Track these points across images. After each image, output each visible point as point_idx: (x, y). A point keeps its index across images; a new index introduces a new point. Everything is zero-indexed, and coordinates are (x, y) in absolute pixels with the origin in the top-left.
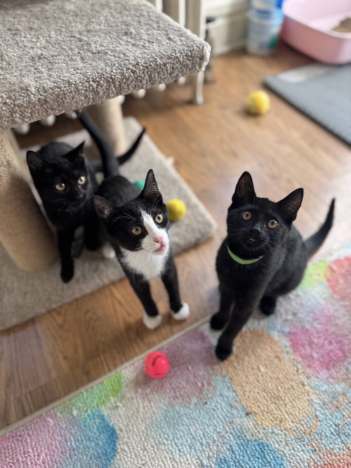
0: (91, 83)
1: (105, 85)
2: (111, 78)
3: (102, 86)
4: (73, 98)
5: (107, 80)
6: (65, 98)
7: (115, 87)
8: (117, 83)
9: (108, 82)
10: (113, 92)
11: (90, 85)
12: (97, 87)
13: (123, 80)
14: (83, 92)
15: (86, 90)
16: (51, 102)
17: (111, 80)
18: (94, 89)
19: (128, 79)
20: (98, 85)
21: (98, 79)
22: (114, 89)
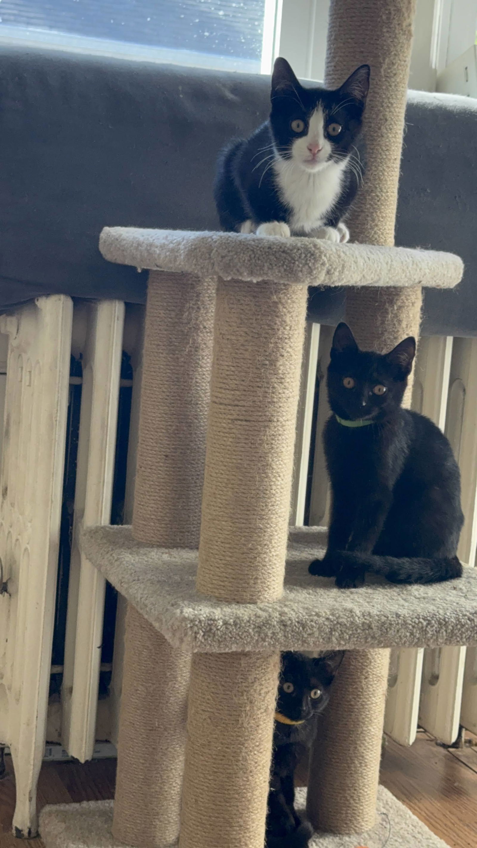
0: (421, 620)
1: (436, 626)
2: (444, 620)
3: (432, 627)
4: (398, 631)
5: (439, 621)
6: (391, 629)
7: (446, 631)
8: (450, 627)
9: (440, 624)
10: (443, 636)
11: (420, 622)
12: (427, 627)
13: (457, 625)
14: (410, 627)
15: (413, 627)
16: (375, 629)
17: (444, 623)
18: (422, 627)
19: (463, 626)
20: (428, 624)
21: (429, 618)
22: (444, 633)
